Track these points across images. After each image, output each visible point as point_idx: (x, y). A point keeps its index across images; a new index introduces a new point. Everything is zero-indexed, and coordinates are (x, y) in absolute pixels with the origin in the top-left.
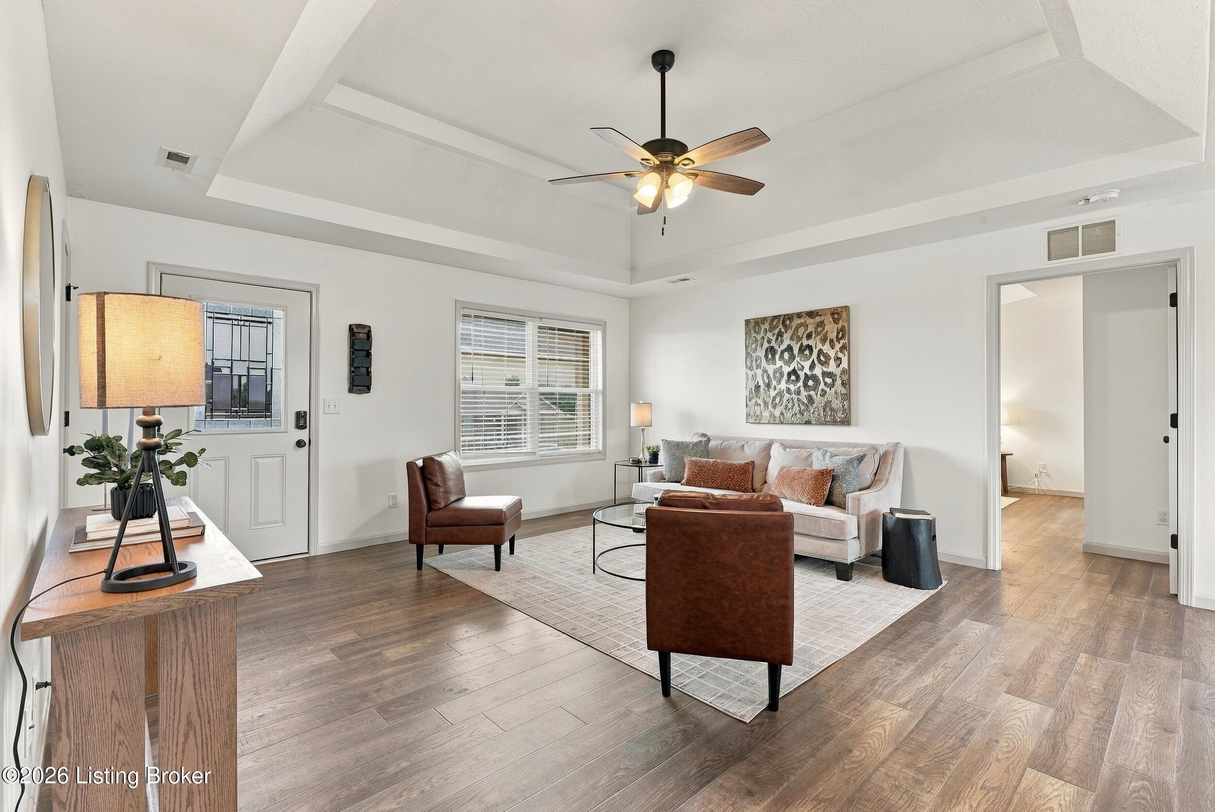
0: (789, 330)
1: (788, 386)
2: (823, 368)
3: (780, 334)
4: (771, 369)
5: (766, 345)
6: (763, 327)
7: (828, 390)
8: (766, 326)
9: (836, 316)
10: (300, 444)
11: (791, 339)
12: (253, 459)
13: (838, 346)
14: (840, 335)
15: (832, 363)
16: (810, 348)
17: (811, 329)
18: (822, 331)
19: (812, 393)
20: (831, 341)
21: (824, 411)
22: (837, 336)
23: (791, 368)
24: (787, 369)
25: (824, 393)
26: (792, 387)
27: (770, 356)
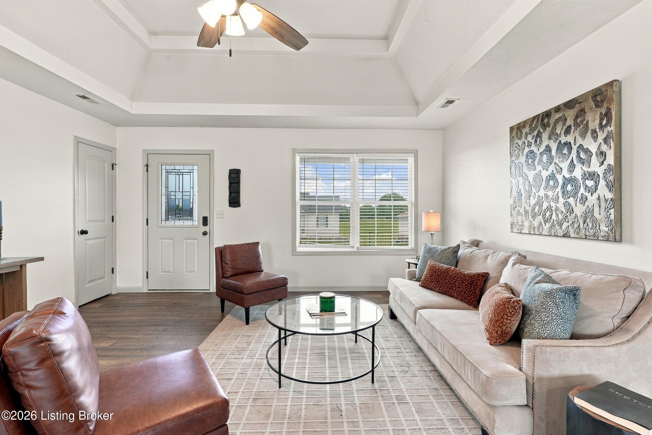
0: (548, 129)
1: (546, 193)
2: (584, 168)
3: (539, 135)
4: (531, 174)
5: (527, 150)
6: (524, 131)
7: (589, 195)
8: (527, 130)
9: (599, 98)
10: (205, 234)
11: (550, 138)
12: (184, 240)
13: (601, 136)
14: (604, 122)
15: (595, 160)
16: (568, 144)
17: (570, 122)
18: (582, 122)
19: (571, 200)
20: (594, 132)
21: (584, 223)
22: (601, 124)
23: (549, 172)
24: (545, 174)
25: (584, 200)
26: (550, 194)
27: (530, 161)
